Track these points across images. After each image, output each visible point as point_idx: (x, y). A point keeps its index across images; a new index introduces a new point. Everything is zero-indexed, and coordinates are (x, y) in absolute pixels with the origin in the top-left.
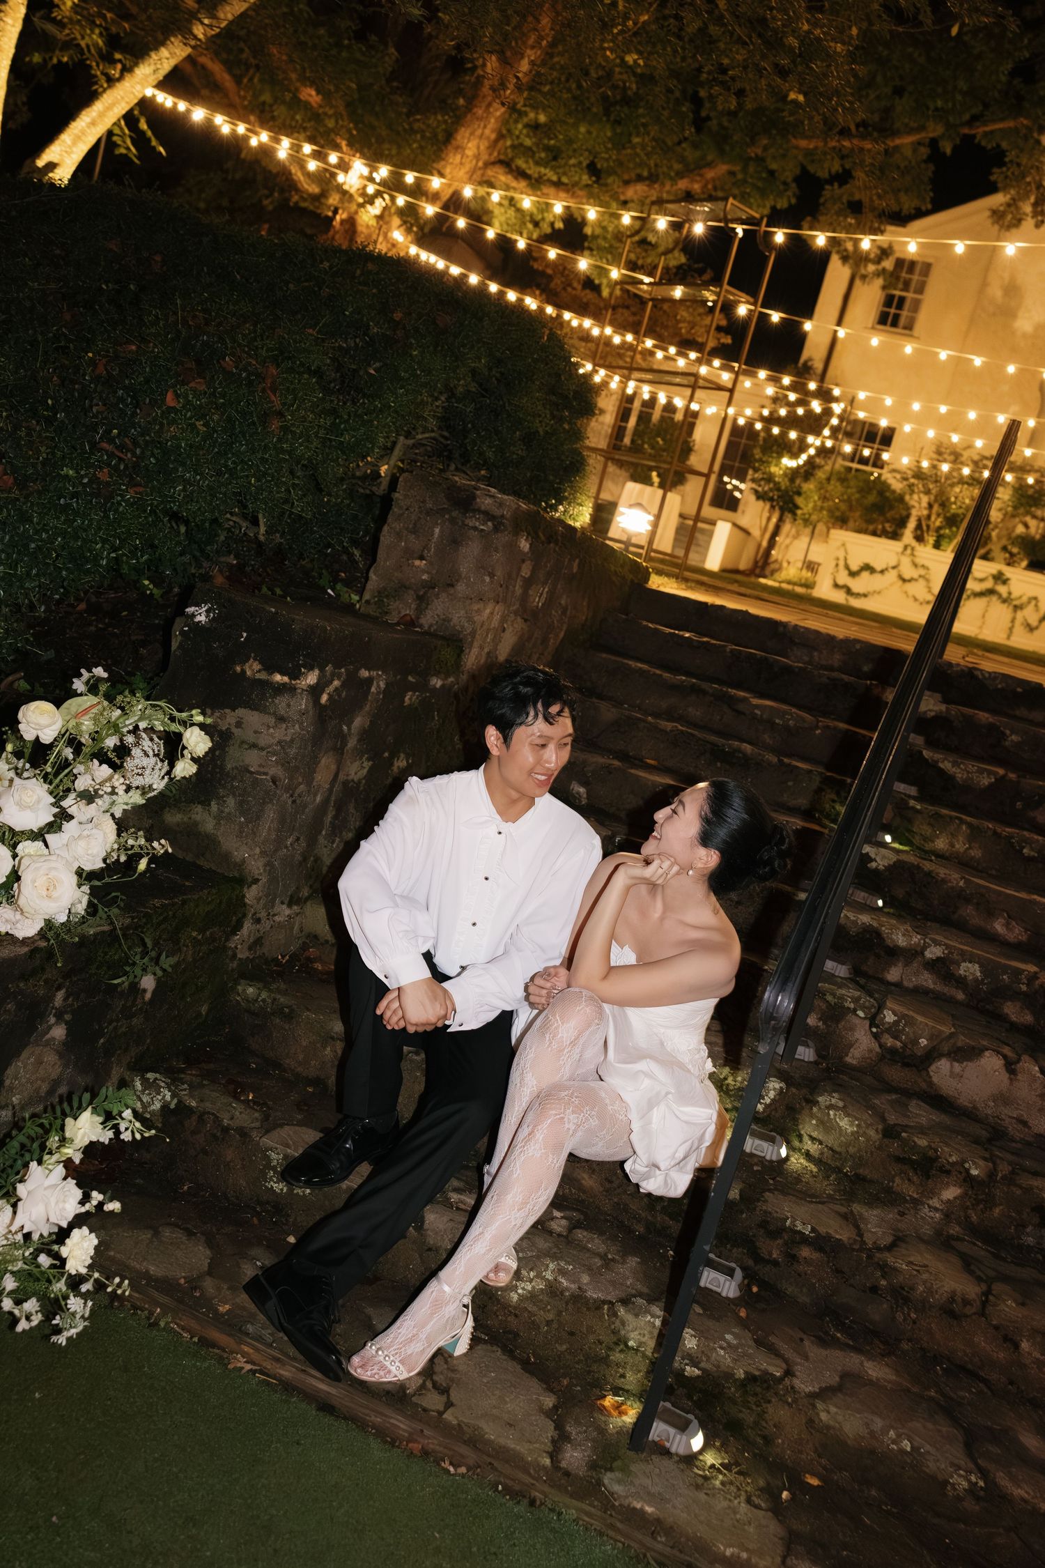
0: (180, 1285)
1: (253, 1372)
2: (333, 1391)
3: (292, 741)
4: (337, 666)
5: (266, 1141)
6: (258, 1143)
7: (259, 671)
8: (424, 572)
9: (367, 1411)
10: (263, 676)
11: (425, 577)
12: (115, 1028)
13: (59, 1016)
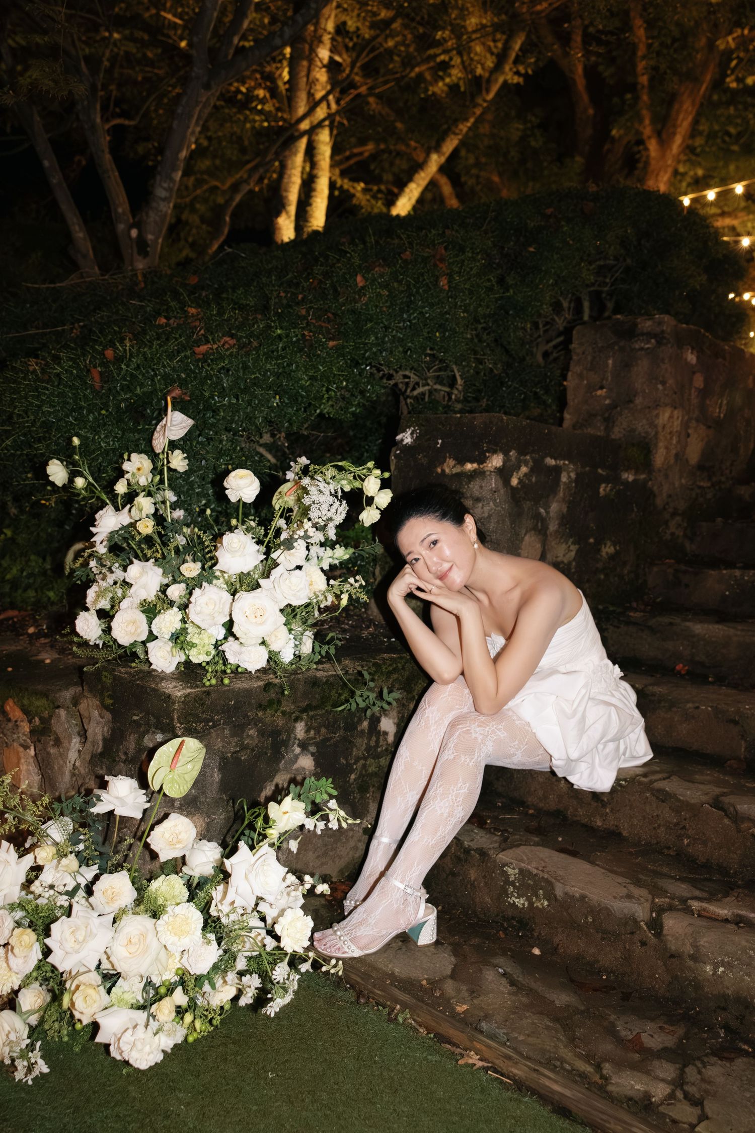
0: (422, 985)
1: (486, 1069)
2: (568, 1093)
3: (490, 516)
4: (522, 452)
5: (503, 857)
6: (495, 861)
7: (454, 466)
8: (605, 398)
9: (605, 1117)
10: (458, 469)
11: (607, 402)
12: (364, 766)
13: (304, 746)
